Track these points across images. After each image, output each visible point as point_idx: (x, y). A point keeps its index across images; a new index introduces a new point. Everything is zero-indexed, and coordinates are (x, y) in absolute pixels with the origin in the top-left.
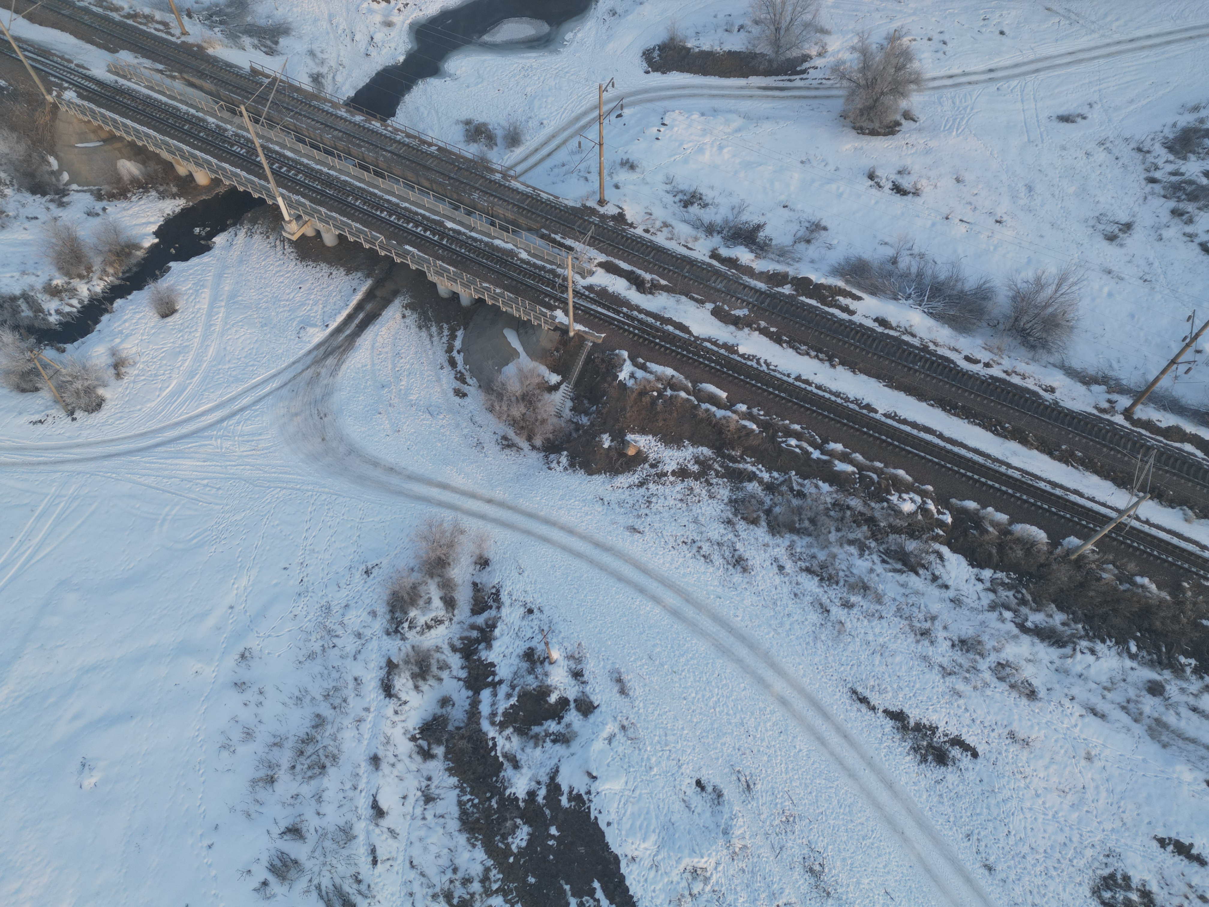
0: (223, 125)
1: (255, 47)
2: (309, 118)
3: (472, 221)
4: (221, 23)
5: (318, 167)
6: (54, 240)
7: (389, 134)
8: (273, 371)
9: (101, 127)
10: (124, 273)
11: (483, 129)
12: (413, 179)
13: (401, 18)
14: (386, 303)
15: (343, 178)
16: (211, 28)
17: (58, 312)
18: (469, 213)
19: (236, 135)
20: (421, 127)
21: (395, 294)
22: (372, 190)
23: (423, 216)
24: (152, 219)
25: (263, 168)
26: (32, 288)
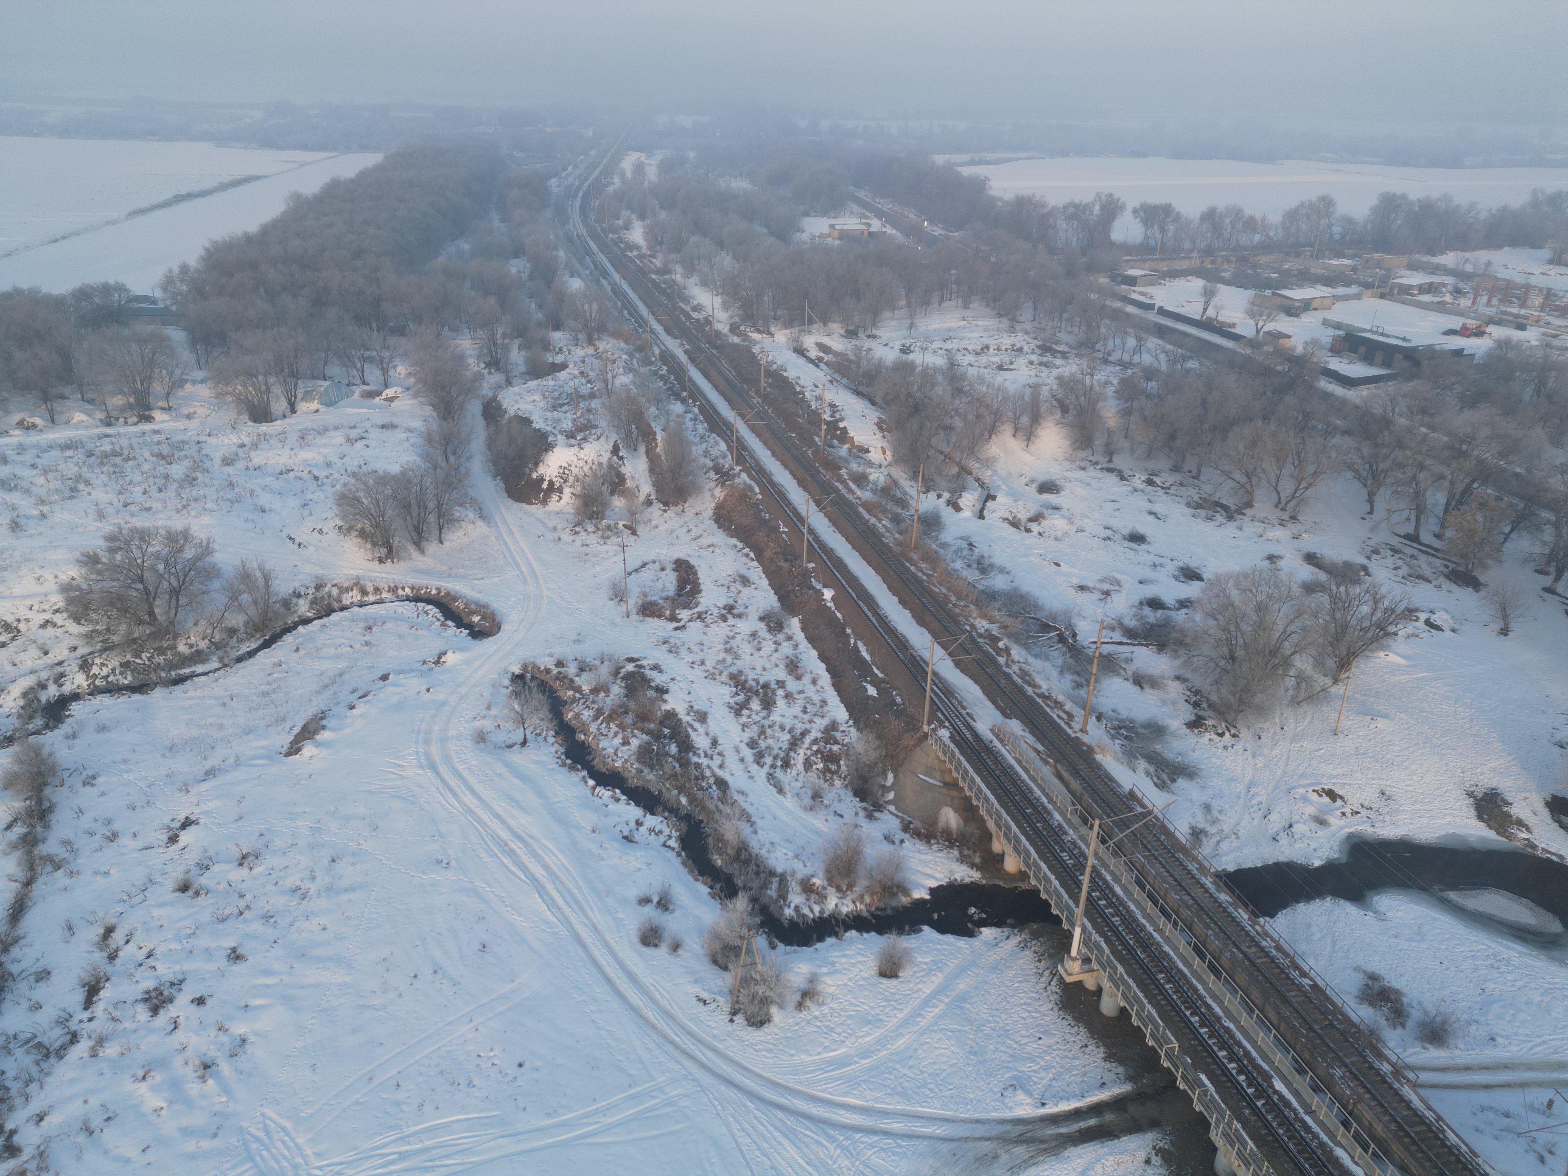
0: (1066, 827)
1: (1148, 774)
2: (1164, 867)
3: (1315, 1100)
4: (1126, 738)
5: (1144, 921)
6: (841, 843)
7: (1253, 933)
8: (948, 1113)
9: (950, 771)
10: (877, 909)
11: (1392, 997)
12: (1257, 1001)
13: (1342, 823)
14: (1135, 1127)
15: (1166, 948)
16: (1113, 737)
17: (797, 909)
18: (1316, 1089)
19: (1074, 843)
20: (1302, 948)
21: (1154, 1124)
22: (1194, 982)
23: (1247, 1053)
24: (937, 875)
25: (1081, 889)
26: (793, 873)
